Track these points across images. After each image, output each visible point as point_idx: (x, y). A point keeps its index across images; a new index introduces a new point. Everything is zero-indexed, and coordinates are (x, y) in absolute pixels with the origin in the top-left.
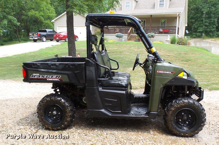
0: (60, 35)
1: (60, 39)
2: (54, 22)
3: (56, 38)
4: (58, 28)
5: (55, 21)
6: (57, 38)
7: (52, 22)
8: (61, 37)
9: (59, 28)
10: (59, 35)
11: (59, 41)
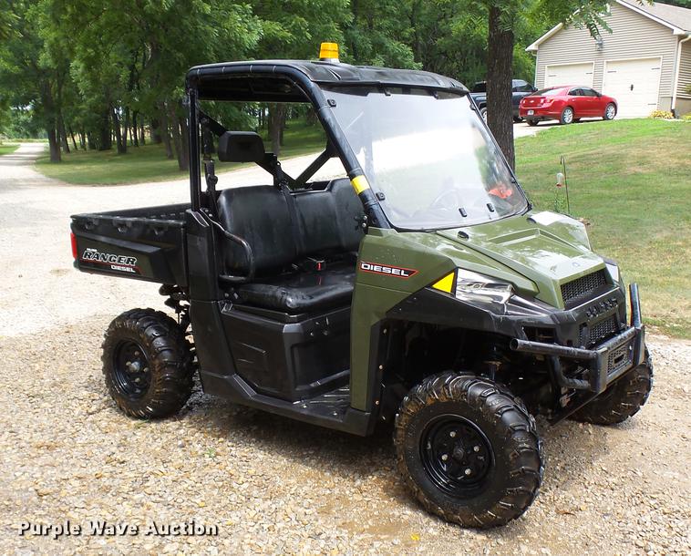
0: (542, 101)
1: (540, 114)
2: (535, 52)
3: (526, 111)
4: (548, 72)
5: (540, 46)
6: (530, 113)
7: (530, 52)
8: (545, 106)
9: (552, 72)
10: (537, 100)
11: (540, 123)
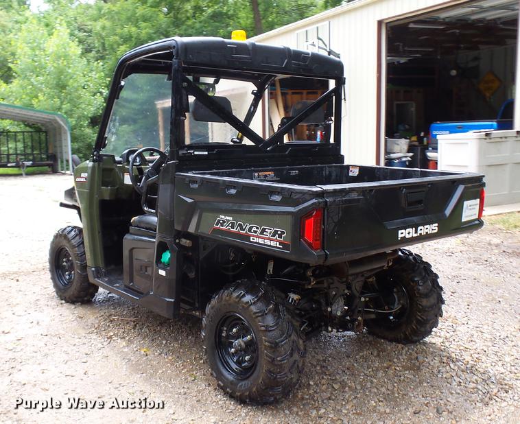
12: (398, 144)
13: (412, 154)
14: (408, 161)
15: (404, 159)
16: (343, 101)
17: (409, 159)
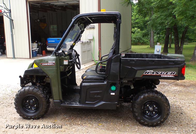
12: (34, 45)
13: (38, 49)
14: (38, 51)
15: (36, 50)
16: (13, 29)
17: (38, 50)
